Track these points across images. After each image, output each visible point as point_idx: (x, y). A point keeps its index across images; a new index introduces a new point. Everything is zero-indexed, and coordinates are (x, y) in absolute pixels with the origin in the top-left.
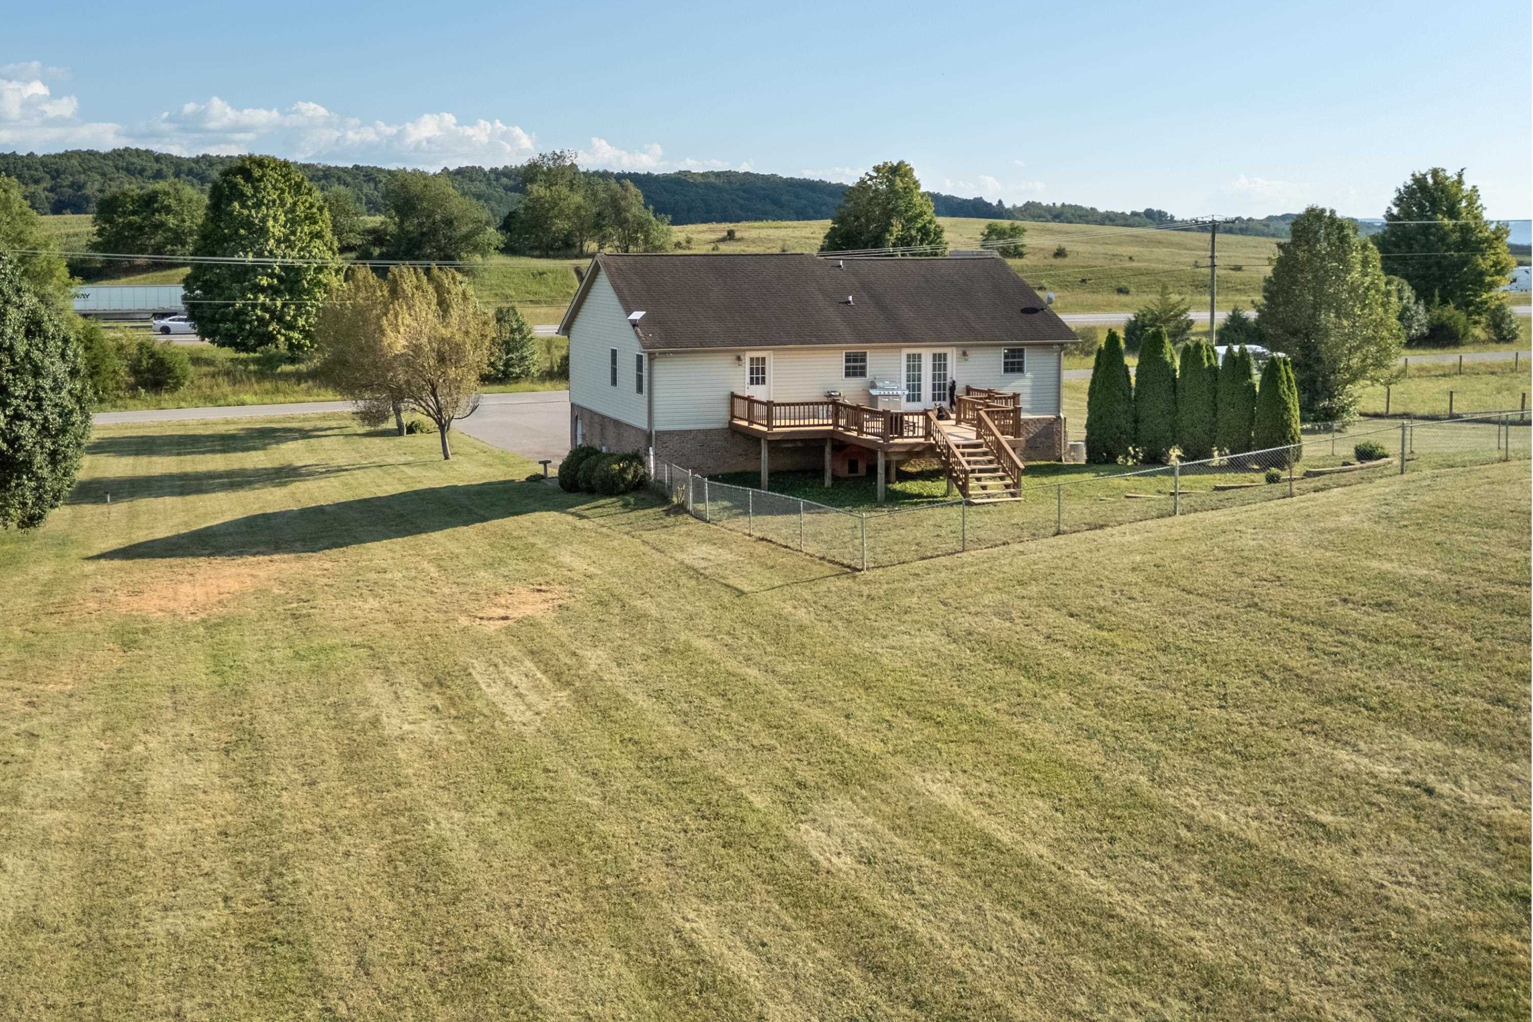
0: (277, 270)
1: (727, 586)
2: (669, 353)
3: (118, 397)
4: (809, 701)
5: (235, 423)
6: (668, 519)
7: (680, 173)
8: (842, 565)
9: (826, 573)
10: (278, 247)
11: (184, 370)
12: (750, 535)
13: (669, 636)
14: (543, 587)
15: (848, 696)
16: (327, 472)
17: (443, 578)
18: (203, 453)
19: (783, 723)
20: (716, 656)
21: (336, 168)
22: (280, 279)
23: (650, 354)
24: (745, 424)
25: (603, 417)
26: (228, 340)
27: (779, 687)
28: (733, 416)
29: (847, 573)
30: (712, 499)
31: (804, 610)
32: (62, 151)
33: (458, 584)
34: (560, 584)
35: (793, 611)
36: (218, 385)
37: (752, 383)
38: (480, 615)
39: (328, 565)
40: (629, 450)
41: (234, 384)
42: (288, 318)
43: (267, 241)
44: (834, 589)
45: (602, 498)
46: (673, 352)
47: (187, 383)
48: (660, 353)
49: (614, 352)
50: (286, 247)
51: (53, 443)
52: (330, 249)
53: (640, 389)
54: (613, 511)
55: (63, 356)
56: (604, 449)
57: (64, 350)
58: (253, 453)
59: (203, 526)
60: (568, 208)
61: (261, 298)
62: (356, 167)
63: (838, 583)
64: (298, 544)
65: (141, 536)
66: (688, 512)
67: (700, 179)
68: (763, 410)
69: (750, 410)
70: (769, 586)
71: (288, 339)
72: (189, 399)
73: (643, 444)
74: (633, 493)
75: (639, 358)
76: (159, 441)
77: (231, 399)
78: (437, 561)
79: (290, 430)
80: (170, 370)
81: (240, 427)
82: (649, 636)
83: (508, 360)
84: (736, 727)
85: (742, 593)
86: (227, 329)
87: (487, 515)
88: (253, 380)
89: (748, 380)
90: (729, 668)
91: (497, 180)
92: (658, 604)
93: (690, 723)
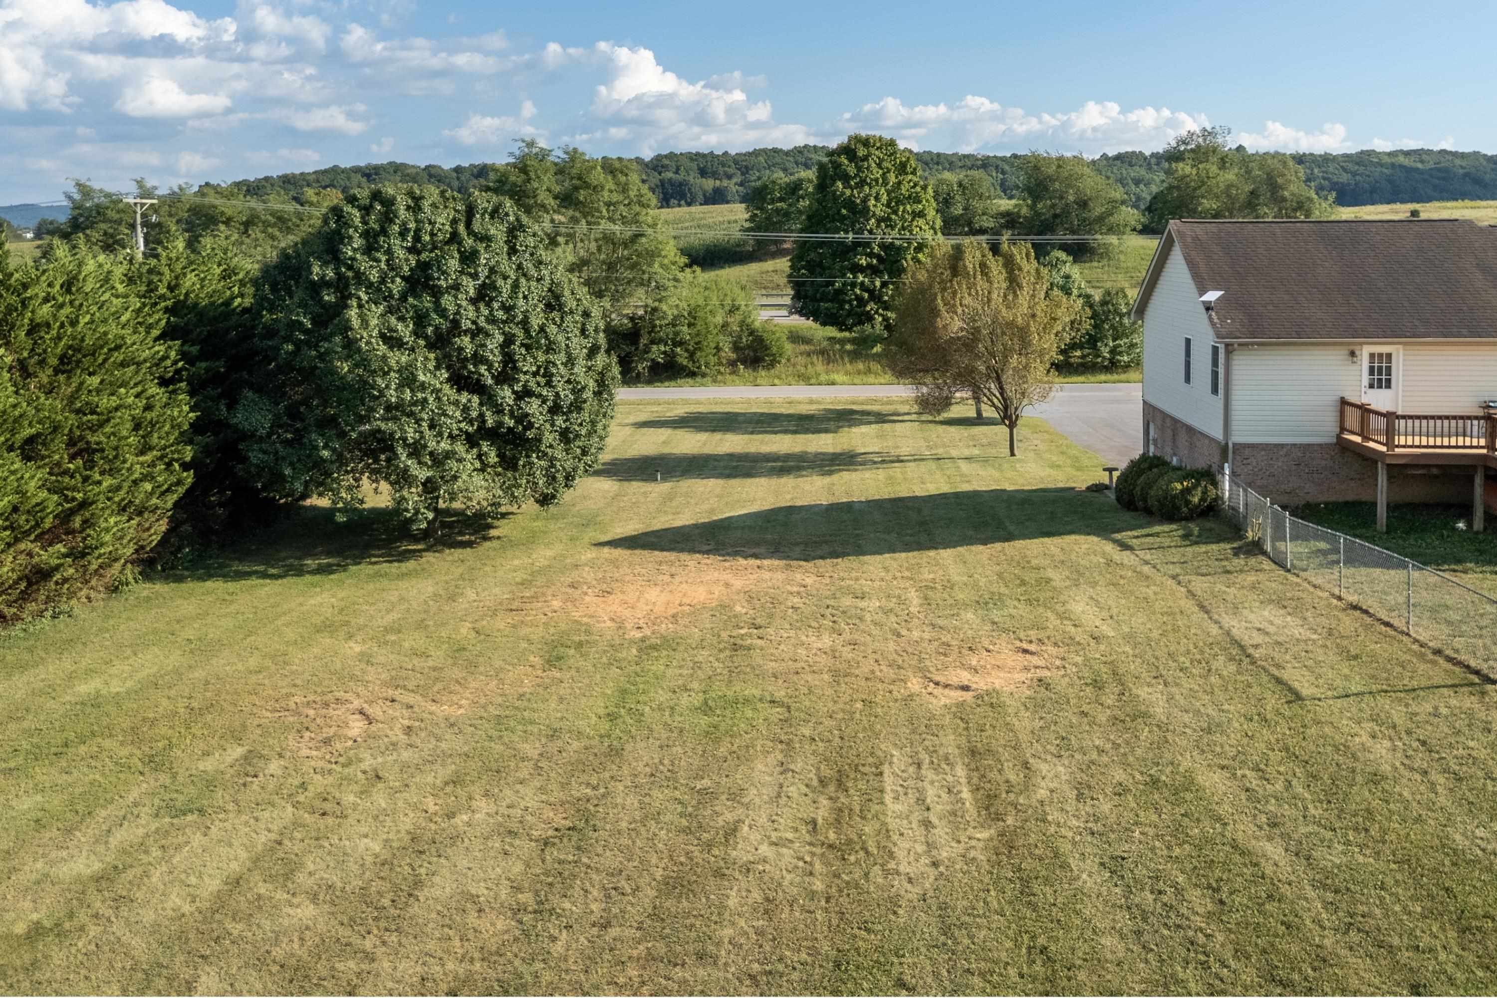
0: (876, 249)
1: (1279, 681)
2: (1252, 344)
3: (719, 372)
4: (1354, 937)
5: (818, 403)
6: (1236, 561)
7: (1362, 152)
8: (1468, 667)
9: (1436, 681)
10: (878, 226)
11: (780, 348)
12: (1340, 598)
13: (1168, 756)
14: (1032, 648)
15: (1425, 941)
16: (883, 462)
17: (921, 616)
18: (776, 433)
19: (1296, 977)
20: (1225, 810)
21: (995, 157)
22: (878, 257)
23: (1227, 345)
24: (1358, 439)
25: (1175, 421)
26: (827, 319)
27: (1311, 893)
28: (1343, 429)
29: (1472, 684)
30: (1294, 538)
31: (1387, 743)
32: (751, 150)
33: (933, 626)
34: (1056, 644)
35: (1369, 742)
36: (812, 363)
37: (1371, 386)
38: (937, 678)
39: (810, 580)
40: (1201, 464)
41: (828, 364)
42: (886, 298)
43: (868, 220)
44: (1444, 711)
45: (1161, 522)
46: (1259, 344)
47: (783, 361)
48: (1240, 345)
49: (1188, 341)
50: (887, 227)
51: (565, 421)
52: (933, 228)
53: (1215, 390)
54: (1167, 542)
55: (583, 331)
56: (1175, 461)
57: (584, 324)
58: (823, 435)
59: (727, 515)
60: (1218, 186)
61: (861, 278)
62: (1015, 156)
63: (1454, 702)
64: (798, 549)
65: (660, 523)
66: (1264, 553)
67: (1387, 160)
68: (1382, 423)
69: (1364, 423)
70: (1341, 691)
71: (886, 319)
72: (784, 376)
73: (1216, 459)
74: (1199, 521)
75: (1215, 350)
76: (741, 418)
77: (823, 378)
78: (925, 588)
79: (868, 413)
80: (767, 348)
81: (822, 407)
82: (1139, 752)
83: (1115, 347)
84: (1215, 967)
85: (1298, 697)
86: (826, 309)
87: (1016, 533)
88: (846, 359)
89: (1365, 381)
90: (1240, 836)
91: (1158, 164)
92: (1171, 698)
93: (1146, 937)
